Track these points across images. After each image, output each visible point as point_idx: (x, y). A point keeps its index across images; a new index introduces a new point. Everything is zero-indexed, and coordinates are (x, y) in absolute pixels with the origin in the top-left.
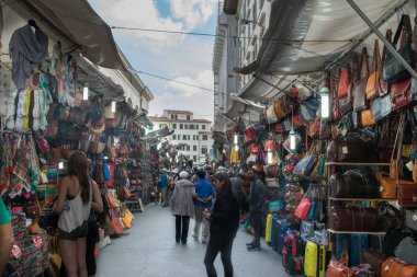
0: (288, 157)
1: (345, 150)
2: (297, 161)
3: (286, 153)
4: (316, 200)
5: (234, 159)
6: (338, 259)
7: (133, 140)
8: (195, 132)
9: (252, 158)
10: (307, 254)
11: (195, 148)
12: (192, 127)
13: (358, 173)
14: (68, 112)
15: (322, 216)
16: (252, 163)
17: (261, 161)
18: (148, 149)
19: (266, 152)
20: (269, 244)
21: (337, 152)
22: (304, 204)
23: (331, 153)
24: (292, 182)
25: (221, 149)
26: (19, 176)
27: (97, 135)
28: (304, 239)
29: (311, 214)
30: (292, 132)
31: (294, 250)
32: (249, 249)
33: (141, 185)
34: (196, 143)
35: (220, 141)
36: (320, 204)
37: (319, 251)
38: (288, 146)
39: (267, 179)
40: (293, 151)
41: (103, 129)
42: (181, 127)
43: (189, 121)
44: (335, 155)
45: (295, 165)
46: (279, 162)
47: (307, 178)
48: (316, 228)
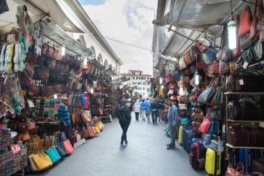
0: (193, 90)
1: (241, 82)
2: (200, 93)
3: (192, 87)
4: (214, 119)
5: (161, 93)
6: (235, 168)
7: (105, 83)
8: (144, 81)
9: (171, 92)
10: (207, 158)
11: (144, 89)
12: (142, 78)
13: (251, 100)
14: (54, 64)
15: (219, 132)
16: (170, 95)
17: (176, 94)
18: (116, 88)
19: (179, 88)
20: (181, 144)
21: (235, 83)
22: (205, 122)
23: (229, 85)
24: (196, 107)
25: (155, 88)
26: (5, 103)
27: (77, 78)
28: (205, 146)
29: (211, 130)
30: (196, 73)
31: (198, 154)
32: (168, 149)
33: (111, 107)
34: (144, 86)
35: (154, 83)
36: (218, 123)
37: (217, 156)
38: (194, 83)
39: (180, 105)
40: (196, 86)
41: (81, 75)
42: (137, 78)
43: (141, 76)
44: (233, 86)
45: (198, 95)
46: (187, 94)
47: (208, 104)
48: (212, 138)
